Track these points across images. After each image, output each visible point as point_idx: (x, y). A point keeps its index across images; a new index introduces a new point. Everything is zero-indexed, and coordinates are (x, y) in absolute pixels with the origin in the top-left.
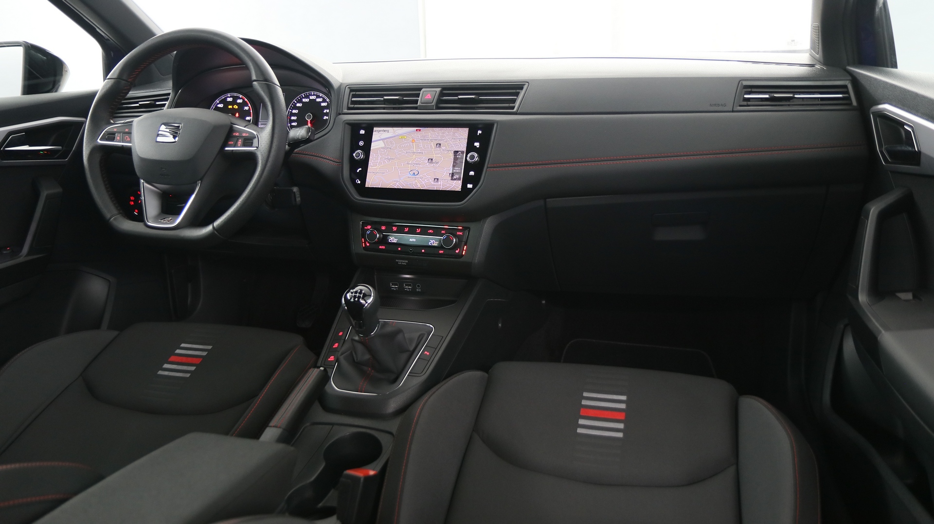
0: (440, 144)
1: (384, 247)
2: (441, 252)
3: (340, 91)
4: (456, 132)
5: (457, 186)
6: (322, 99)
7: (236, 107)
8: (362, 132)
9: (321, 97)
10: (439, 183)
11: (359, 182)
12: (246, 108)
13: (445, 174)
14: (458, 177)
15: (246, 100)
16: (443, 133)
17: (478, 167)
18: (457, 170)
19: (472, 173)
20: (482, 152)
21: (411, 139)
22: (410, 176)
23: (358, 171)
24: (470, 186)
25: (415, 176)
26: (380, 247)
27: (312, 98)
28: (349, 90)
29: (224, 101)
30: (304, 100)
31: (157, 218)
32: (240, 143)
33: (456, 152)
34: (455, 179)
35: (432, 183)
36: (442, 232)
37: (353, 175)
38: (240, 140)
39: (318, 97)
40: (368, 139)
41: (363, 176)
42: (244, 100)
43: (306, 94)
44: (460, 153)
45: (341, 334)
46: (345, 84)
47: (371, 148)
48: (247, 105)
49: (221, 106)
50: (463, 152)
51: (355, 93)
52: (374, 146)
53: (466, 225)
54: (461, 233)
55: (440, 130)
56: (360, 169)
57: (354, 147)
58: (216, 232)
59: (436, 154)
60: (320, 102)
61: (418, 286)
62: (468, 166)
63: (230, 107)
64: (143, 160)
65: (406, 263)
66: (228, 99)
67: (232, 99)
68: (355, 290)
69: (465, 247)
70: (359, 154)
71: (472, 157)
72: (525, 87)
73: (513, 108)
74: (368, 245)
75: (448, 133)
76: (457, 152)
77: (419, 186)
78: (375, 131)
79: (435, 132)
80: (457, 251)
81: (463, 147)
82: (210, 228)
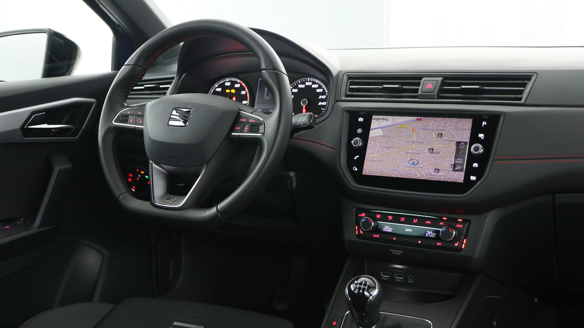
0: (442, 134)
1: (378, 236)
2: (439, 244)
3: (338, 78)
4: (459, 123)
5: (459, 177)
6: (318, 85)
7: (233, 91)
8: (361, 119)
9: (317, 83)
10: (440, 174)
11: (356, 169)
12: (243, 93)
13: (446, 164)
14: (460, 168)
15: (243, 85)
16: (446, 123)
17: (483, 159)
18: (459, 161)
19: (475, 165)
20: (488, 144)
21: (411, 128)
22: (409, 165)
23: (355, 158)
24: (473, 178)
25: (414, 166)
26: (374, 236)
27: (308, 84)
28: (347, 78)
29: (222, 86)
30: (300, 86)
31: (163, 197)
32: (247, 128)
33: (458, 143)
34: (457, 171)
35: (433, 173)
36: (441, 223)
37: (351, 163)
38: (247, 126)
39: (314, 83)
40: (367, 127)
41: (360, 163)
42: (241, 85)
43: (303, 80)
44: (463, 143)
45: (334, 323)
46: (343, 71)
47: (370, 136)
48: (244, 90)
49: (219, 90)
50: (466, 143)
51: (352, 80)
52: (372, 133)
53: (467, 217)
54: (461, 226)
55: (442, 120)
56: (358, 156)
57: (352, 134)
58: (219, 215)
59: (437, 145)
60: (316, 89)
61: (411, 277)
62: (472, 158)
63: (228, 91)
64: (155, 142)
65: (401, 253)
67: (230, 83)
68: (359, 281)
69: (465, 240)
70: (357, 142)
71: (477, 149)
72: (533, 79)
73: (520, 99)
74: (362, 232)
75: (451, 123)
76: (460, 142)
77: (419, 176)
78: (374, 119)
79: (436, 121)
80: (456, 245)
81: (466, 137)
82: (214, 210)
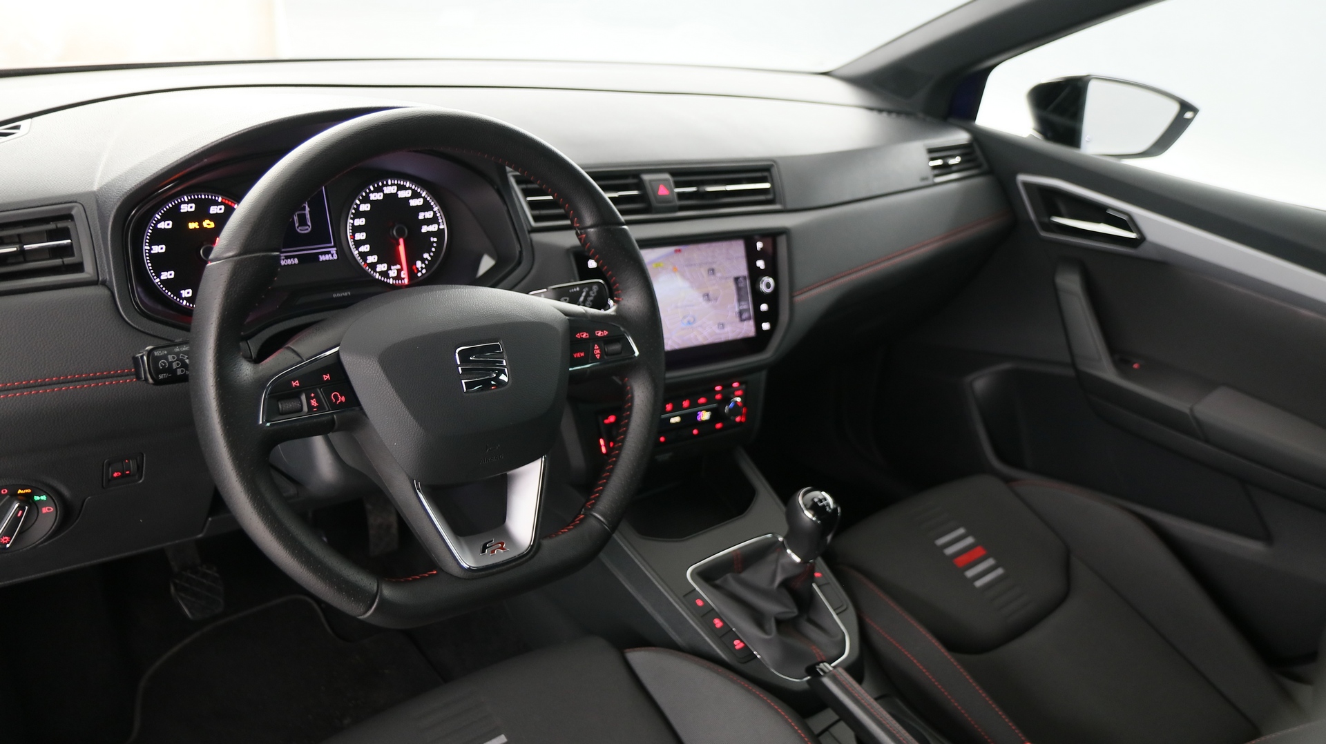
0: (713, 270)
2: (716, 426)
4: (728, 249)
5: (749, 329)
7: (209, 224)
10: (726, 330)
13: (730, 314)
14: (747, 315)
16: (713, 251)
18: (744, 305)
19: (765, 307)
21: (671, 267)
22: (684, 326)
24: (766, 326)
25: (691, 326)
27: (388, 190)
29: (174, 214)
30: (374, 197)
32: (598, 351)
34: (745, 320)
35: (718, 331)
38: (596, 347)
39: (401, 188)
43: (378, 183)
44: (742, 279)
45: (700, 603)
49: (166, 225)
50: (745, 278)
51: (525, 186)
53: (745, 378)
55: (708, 249)
59: (712, 286)
60: (407, 199)
62: (758, 297)
63: (193, 226)
66: (182, 206)
67: (193, 205)
71: (768, 284)
72: (775, 171)
73: (773, 201)
75: (720, 250)
76: (738, 278)
79: (701, 250)
81: (743, 270)
